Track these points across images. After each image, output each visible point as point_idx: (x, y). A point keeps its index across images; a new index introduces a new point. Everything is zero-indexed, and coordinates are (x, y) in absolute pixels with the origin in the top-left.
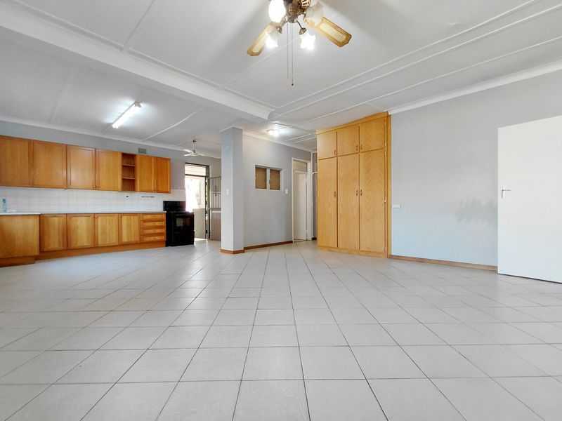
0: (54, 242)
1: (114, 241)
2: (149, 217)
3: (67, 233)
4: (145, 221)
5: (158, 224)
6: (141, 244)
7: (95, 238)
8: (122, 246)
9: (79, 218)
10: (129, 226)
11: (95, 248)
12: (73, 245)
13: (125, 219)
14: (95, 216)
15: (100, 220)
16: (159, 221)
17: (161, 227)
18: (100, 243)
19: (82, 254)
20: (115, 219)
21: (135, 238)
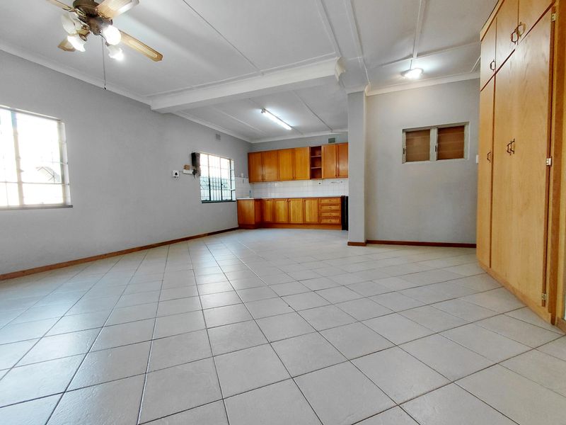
0: (268, 218)
1: (300, 221)
2: (326, 201)
3: (274, 212)
4: (323, 205)
5: (333, 208)
6: (319, 224)
7: (289, 217)
8: (305, 225)
9: (280, 202)
10: (310, 209)
11: (288, 224)
12: (277, 221)
13: (307, 202)
14: (288, 200)
15: (292, 203)
16: (334, 205)
17: (336, 211)
18: (292, 221)
19: (282, 228)
20: (301, 202)
21: (315, 220)
